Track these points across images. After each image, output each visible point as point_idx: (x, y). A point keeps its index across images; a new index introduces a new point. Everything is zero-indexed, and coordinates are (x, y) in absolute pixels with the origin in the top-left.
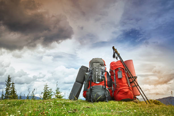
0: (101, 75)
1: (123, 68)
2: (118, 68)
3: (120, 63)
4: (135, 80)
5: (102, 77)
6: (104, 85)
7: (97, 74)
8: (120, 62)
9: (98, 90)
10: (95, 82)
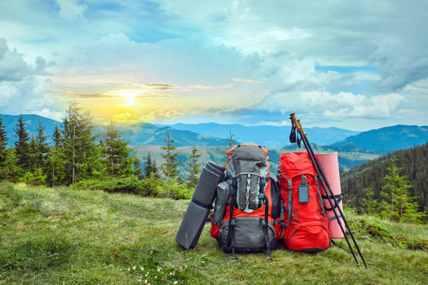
0: (258, 193)
1: (312, 173)
2: (301, 175)
3: (306, 162)
4: (337, 206)
5: (260, 199)
6: (262, 216)
7: (248, 191)
9: (248, 229)
10: (243, 210)
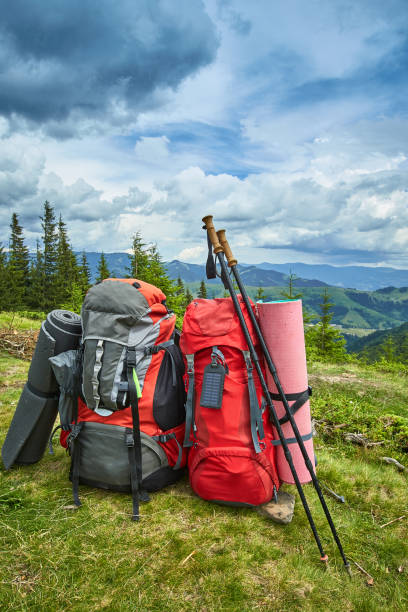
0: (118, 380)
1: (237, 345)
2: (211, 348)
3: (224, 320)
4: (288, 418)
5: (121, 392)
6: (129, 423)
8: (230, 310)
9: (103, 447)
